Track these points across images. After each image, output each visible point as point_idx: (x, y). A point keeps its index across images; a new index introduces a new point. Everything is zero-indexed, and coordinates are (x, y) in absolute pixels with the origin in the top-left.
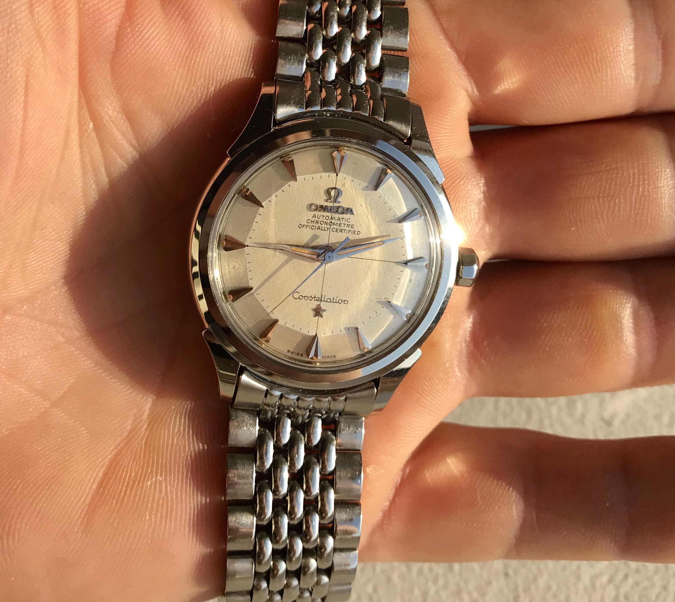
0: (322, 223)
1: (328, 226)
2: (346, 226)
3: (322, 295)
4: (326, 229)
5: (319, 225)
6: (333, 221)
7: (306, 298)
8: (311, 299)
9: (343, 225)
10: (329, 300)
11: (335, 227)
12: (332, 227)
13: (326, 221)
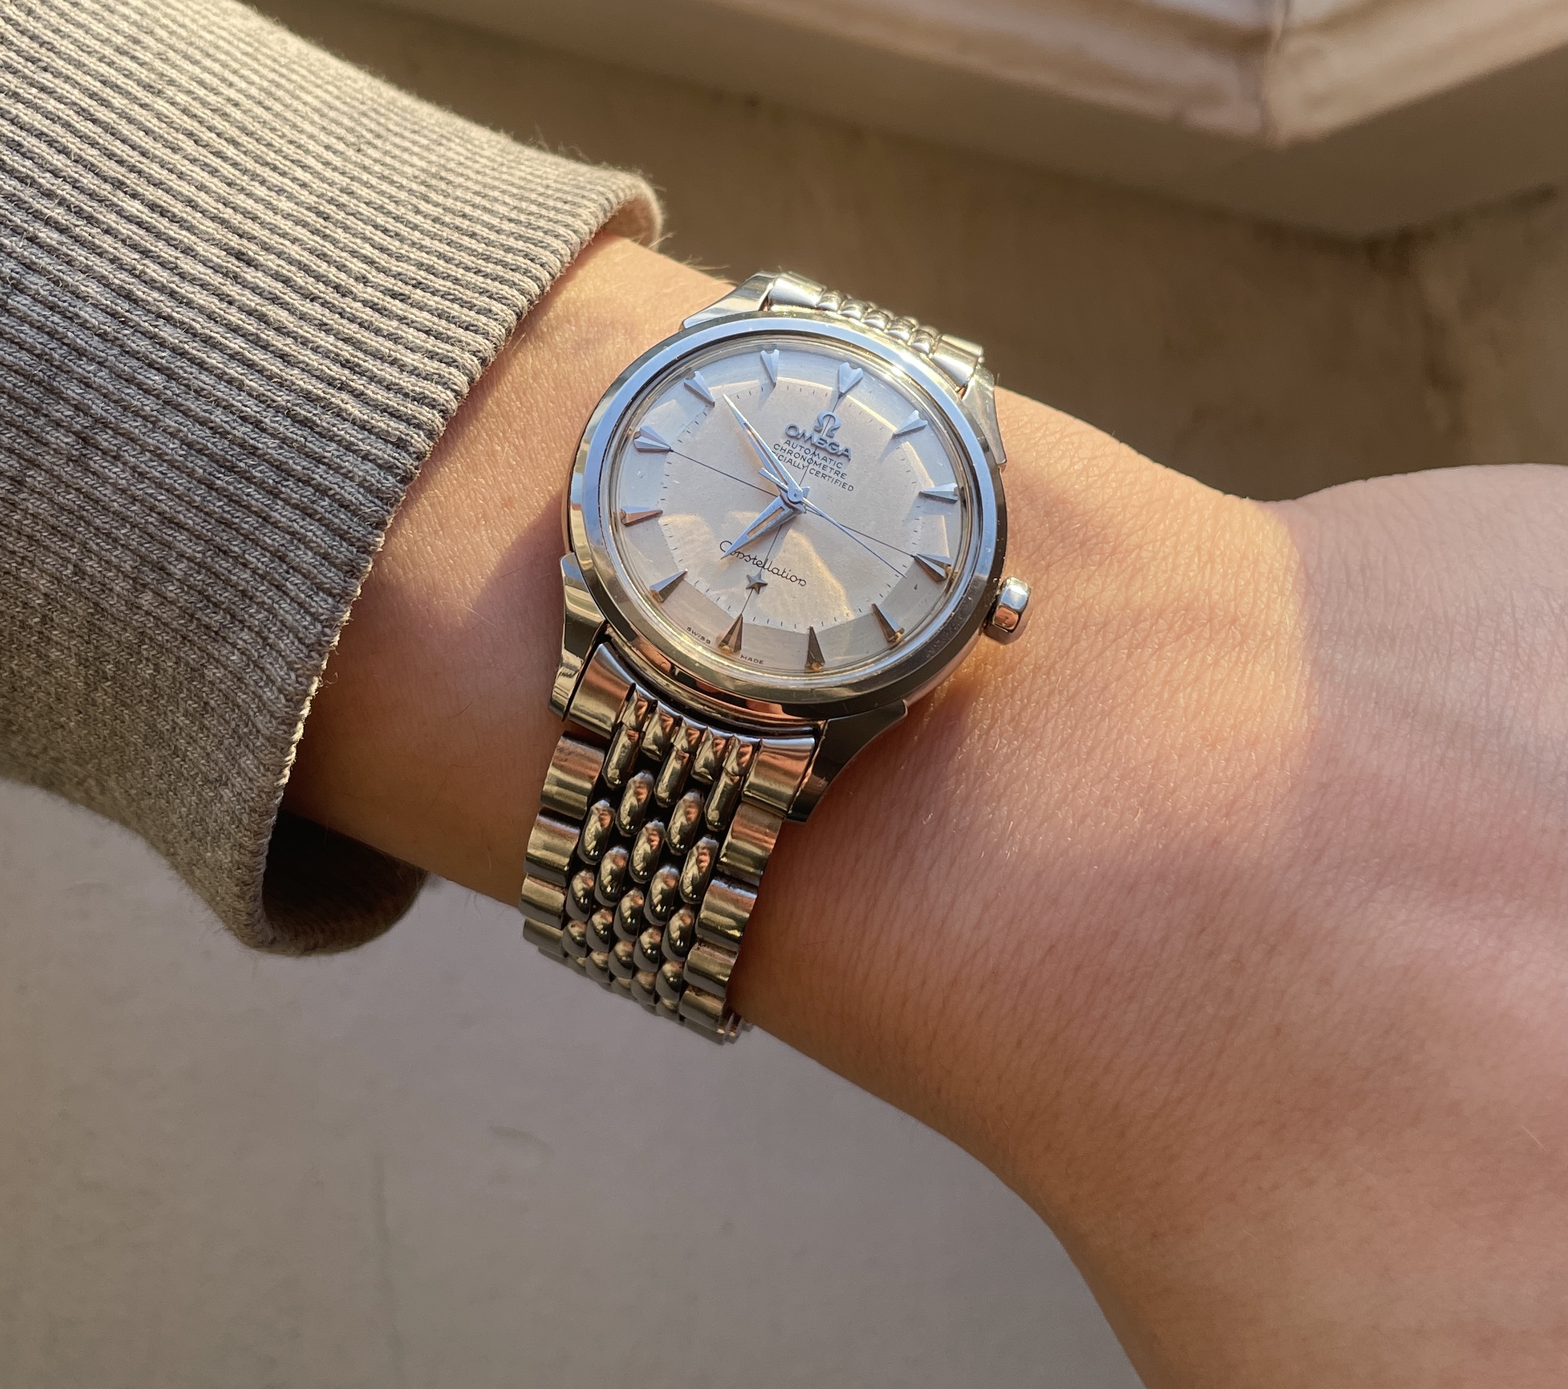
0: (797, 455)
1: (806, 464)
2: (833, 471)
3: (767, 560)
4: (801, 466)
5: (792, 457)
6: (815, 459)
7: (741, 556)
8: (748, 559)
9: (829, 469)
10: (775, 571)
11: (817, 468)
12: (811, 466)
13: (805, 455)
